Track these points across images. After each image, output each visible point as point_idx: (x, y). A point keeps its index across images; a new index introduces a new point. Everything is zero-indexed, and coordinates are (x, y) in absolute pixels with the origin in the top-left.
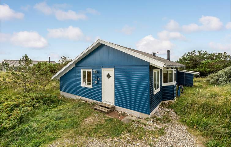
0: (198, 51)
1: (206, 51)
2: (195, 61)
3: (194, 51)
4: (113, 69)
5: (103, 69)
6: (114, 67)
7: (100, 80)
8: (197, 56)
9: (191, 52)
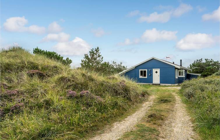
0: (205, 59)
1: (212, 60)
2: (202, 67)
3: (202, 59)
4: (159, 69)
5: (153, 69)
6: (160, 68)
7: (152, 74)
8: (204, 63)
9: (199, 60)
